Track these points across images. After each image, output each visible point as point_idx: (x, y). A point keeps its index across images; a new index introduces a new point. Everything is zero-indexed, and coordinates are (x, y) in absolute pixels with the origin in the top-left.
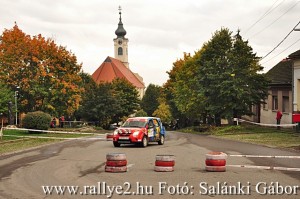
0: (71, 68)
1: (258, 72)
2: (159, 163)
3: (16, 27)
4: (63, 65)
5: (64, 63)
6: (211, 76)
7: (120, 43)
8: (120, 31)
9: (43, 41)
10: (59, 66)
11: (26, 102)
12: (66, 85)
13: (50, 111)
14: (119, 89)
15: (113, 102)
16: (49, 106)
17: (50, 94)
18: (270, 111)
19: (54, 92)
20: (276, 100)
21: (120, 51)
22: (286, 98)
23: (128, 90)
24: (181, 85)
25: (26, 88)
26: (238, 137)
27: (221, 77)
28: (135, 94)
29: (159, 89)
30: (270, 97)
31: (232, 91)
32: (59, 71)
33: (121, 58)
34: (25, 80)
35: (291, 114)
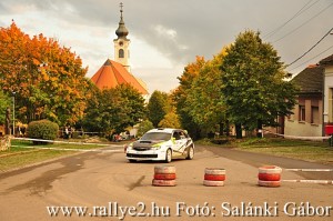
0: (75, 72)
1: (285, 80)
2: (208, 177)
3: (13, 25)
4: (67, 69)
5: (68, 66)
6: (234, 83)
7: (121, 43)
8: (121, 30)
9: (44, 42)
10: (62, 70)
11: (24, 109)
12: (70, 91)
13: (52, 119)
14: (124, 96)
15: (119, 110)
16: (52, 115)
17: (52, 100)
18: (296, 122)
19: (56, 98)
20: (304, 110)
21: (121, 53)
22: (314, 108)
23: (133, 98)
24: (199, 92)
25: (25, 94)
26: (267, 150)
27: (246, 84)
28: (142, 102)
29: (165, 96)
30: (297, 107)
31: (258, 99)
32: (62, 75)
33: (122, 61)
34: (24, 85)
35: (321, 126)
